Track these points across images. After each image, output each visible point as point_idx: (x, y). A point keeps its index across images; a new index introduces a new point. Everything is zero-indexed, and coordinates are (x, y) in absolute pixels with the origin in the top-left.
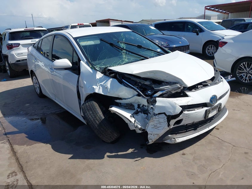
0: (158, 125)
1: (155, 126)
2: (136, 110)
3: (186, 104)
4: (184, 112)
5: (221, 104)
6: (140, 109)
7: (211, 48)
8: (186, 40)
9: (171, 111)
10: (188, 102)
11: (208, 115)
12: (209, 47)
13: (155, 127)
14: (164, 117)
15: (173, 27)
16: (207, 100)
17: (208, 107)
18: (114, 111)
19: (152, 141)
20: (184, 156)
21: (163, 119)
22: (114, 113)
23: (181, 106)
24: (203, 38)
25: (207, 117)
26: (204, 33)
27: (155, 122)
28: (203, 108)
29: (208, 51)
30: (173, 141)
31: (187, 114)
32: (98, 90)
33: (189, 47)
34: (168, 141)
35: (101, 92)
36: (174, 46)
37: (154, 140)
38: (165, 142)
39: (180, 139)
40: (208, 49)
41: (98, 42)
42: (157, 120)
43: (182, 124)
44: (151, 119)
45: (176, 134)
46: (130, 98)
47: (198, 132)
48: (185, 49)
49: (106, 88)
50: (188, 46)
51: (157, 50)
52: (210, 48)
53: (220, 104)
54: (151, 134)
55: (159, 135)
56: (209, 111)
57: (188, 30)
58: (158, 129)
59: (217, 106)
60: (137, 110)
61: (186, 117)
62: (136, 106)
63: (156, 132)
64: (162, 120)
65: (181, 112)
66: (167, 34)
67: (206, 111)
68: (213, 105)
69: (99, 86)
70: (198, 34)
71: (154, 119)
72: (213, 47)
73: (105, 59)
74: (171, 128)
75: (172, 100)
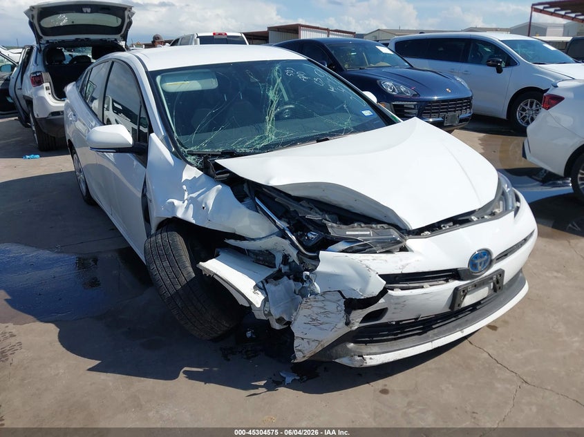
0: (322, 319)
1: (314, 320)
2: (275, 270)
3: (399, 272)
4: (390, 292)
5: (503, 271)
6: (287, 268)
7: (531, 106)
8: (466, 85)
9: (357, 288)
10: (404, 267)
11: (462, 302)
12: (526, 105)
13: (314, 322)
14: (339, 300)
15: (441, 49)
16: (462, 263)
17: (462, 280)
18: (211, 271)
19: (304, 357)
20: (384, 396)
21: (335, 305)
22: (210, 275)
23: (383, 276)
24: (512, 81)
25: (456, 305)
26: (515, 68)
27: (314, 309)
28: (447, 281)
29: (522, 114)
30: (357, 361)
31: (398, 298)
32: (183, 210)
33: (470, 102)
34: (344, 361)
35: (190, 217)
36: (436, 98)
37: (308, 355)
38: (337, 361)
39: (376, 357)
40: (524, 110)
41: (212, 84)
42: (320, 304)
43: (384, 320)
44: (304, 302)
45: (366, 343)
46: (260, 239)
47: (431, 341)
48: (460, 107)
49: (204, 208)
50: (469, 99)
51: (364, 112)
52: (528, 107)
53: (501, 273)
54: (303, 339)
55: (322, 343)
56: (464, 291)
57: (478, 60)
58: (321, 329)
59: (490, 278)
60: (280, 270)
61: (396, 304)
62: (279, 259)
63: (314, 334)
64: (331, 307)
65: (383, 292)
66: (424, 66)
67: (456, 289)
68: (479, 276)
69: (186, 202)
70: (499, 71)
71: (312, 303)
72: (537, 104)
73: (216, 130)
74: (355, 328)
75: (361, 259)
